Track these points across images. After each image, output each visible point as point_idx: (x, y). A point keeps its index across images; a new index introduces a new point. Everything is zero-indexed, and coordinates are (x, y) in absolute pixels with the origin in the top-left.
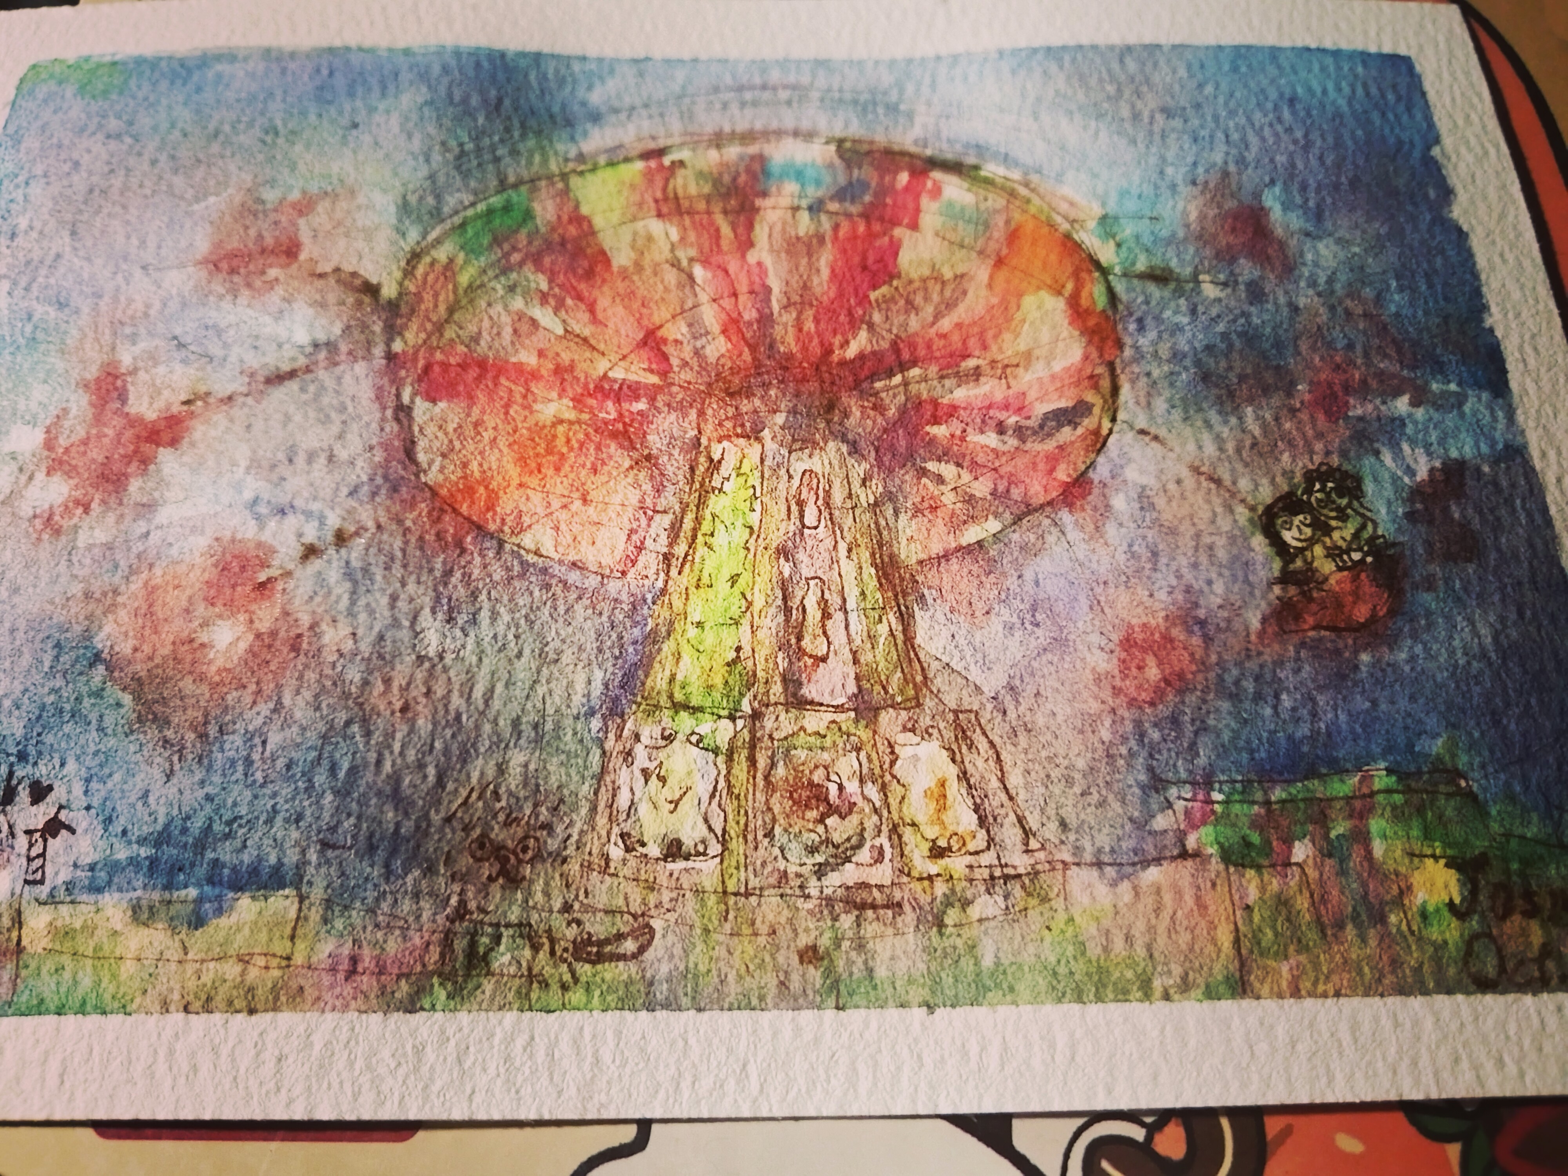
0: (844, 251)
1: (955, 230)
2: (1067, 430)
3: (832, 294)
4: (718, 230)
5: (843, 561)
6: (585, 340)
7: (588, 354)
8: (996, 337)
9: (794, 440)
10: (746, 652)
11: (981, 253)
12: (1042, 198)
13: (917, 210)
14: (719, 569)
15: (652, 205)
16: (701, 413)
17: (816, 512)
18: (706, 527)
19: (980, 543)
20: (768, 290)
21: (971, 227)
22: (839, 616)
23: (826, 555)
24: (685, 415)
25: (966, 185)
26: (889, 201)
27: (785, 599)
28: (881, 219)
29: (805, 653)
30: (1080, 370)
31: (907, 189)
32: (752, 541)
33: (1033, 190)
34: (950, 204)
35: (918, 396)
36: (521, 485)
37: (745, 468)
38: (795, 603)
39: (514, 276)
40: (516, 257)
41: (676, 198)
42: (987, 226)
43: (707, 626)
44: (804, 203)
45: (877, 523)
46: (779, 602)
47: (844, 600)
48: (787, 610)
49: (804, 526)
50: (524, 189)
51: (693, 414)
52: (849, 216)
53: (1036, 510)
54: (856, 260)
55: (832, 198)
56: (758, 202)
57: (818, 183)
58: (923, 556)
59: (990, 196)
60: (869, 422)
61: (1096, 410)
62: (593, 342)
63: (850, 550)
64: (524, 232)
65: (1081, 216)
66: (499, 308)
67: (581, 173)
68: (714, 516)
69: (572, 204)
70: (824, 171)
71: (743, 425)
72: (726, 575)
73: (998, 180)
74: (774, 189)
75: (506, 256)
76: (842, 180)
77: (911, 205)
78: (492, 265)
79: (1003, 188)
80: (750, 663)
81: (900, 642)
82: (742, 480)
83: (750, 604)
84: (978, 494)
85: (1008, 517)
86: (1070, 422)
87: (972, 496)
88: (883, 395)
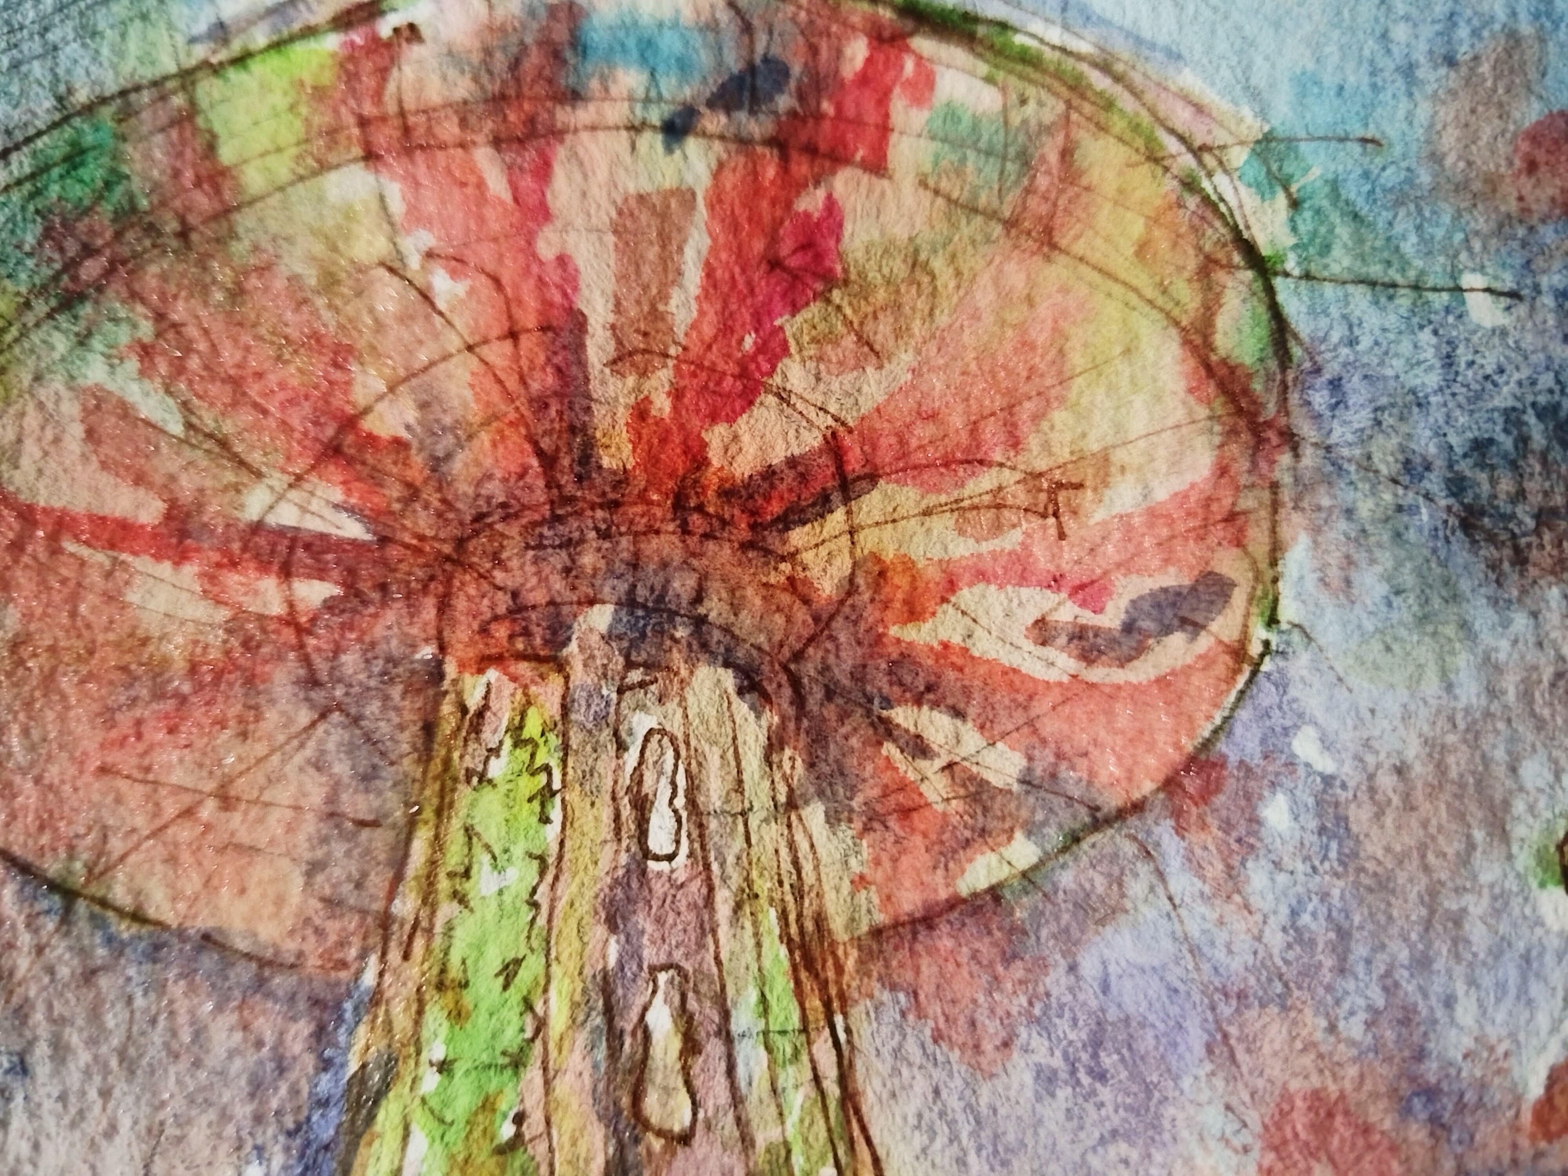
0: (735, 228)
1: (959, 171)
2: (1177, 639)
3: (708, 331)
4: (481, 185)
5: (724, 932)
6: (224, 444)
7: (229, 477)
8: (1037, 418)
9: (630, 665)
10: (534, 1125)
11: (1010, 224)
12: (1137, 94)
13: (885, 129)
14: (479, 947)
15: (356, 131)
16: (444, 606)
17: (670, 823)
18: (454, 858)
19: (995, 893)
20: (580, 323)
21: (991, 169)
22: (714, 1048)
23: (690, 916)
24: (413, 611)
25: (983, 68)
26: (827, 107)
27: (609, 1011)
28: (811, 150)
29: (646, 1125)
30: (1208, 502)
31: (864, 79)
32: (544, 888)
33: (1118, 79)
34: (951, 114)
35: (876, 558)
36: (104, 770)
37: (532, 728)
38: (628, 1023)
39: (86, 310)
40: (91, 269)
41: (402, 113)
42: (1025, 160)
43: (459, 1069)
44: (655, 116)
45: (792, 846)
46: (598, 1020)
47: (726, 1015)
48: (614, 1037)
49: (647, 854)
50: (106, 113)
51: (429, 611)
52: (743, 142)
53: (1108, 822)
54: (758, 246)
55: (711, 104)
56: (564, 115)
57: (683, 66)
58: (881, 918)
59: (1031, 91)
60: (779, 619)
61: (1239, 597)
62: (239, 448)
63: (738, 907)
64: (106, 209)
65: (1220, 137)
66: (57, 383)
67: (216, 70)
68: (469, 832)
69: (199, 143)
70: (697, 40)
71: (527, 633)
72: (493, 961)
73: (1049, 55)
74: (594, 84)
75: (71, 266)
76: (734, 62)
77: (872, 117)
78: (43, 290)
79: (1058, 75)
80: (541, 1148)
81: (833, 1106)
82: (523, 754)
83: (541, 1025)
84: (996, 780)
85: (1054, 837)
86: (1184, 622)
87: (983, 784)
88: (808, 557)
